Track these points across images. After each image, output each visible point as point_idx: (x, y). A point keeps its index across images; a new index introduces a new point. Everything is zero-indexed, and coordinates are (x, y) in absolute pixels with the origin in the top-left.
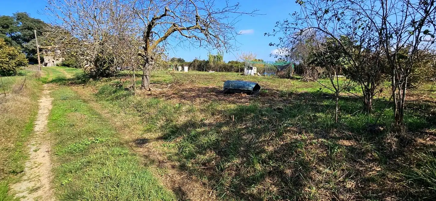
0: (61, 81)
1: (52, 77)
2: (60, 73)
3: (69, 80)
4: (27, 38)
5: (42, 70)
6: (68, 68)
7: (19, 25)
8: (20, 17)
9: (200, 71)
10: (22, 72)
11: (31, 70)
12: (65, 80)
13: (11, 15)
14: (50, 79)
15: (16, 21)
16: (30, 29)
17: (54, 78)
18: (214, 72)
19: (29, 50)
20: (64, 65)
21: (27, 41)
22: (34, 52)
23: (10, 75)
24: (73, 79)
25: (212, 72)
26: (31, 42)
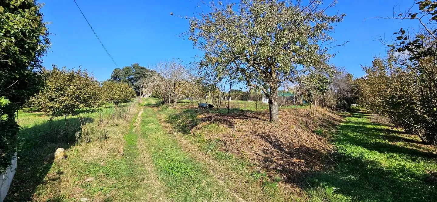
0: (149, 105)
1: (146, 103)
2: (149, 102)
3: (153, 105)
4: (136, 79)
5: (141, 100)
6: (155, 98)
7: (133, 72)
8: (135, 66)
9: (243, 100)
10: (133, 100)
11: (137, 99)
12: (151, 105)
13: (130, 66)
14: (144, 104)
15: (132, 69)
16: (138, 73)
17: (146, 104)
18: (253, 101)
19: (136, 87)
20: (153, 97)
21: (136, 81)
22: (139, 88)
23: (127, 102)
24: (154, 105)
25: (251, 101)
26: (138, 82)
